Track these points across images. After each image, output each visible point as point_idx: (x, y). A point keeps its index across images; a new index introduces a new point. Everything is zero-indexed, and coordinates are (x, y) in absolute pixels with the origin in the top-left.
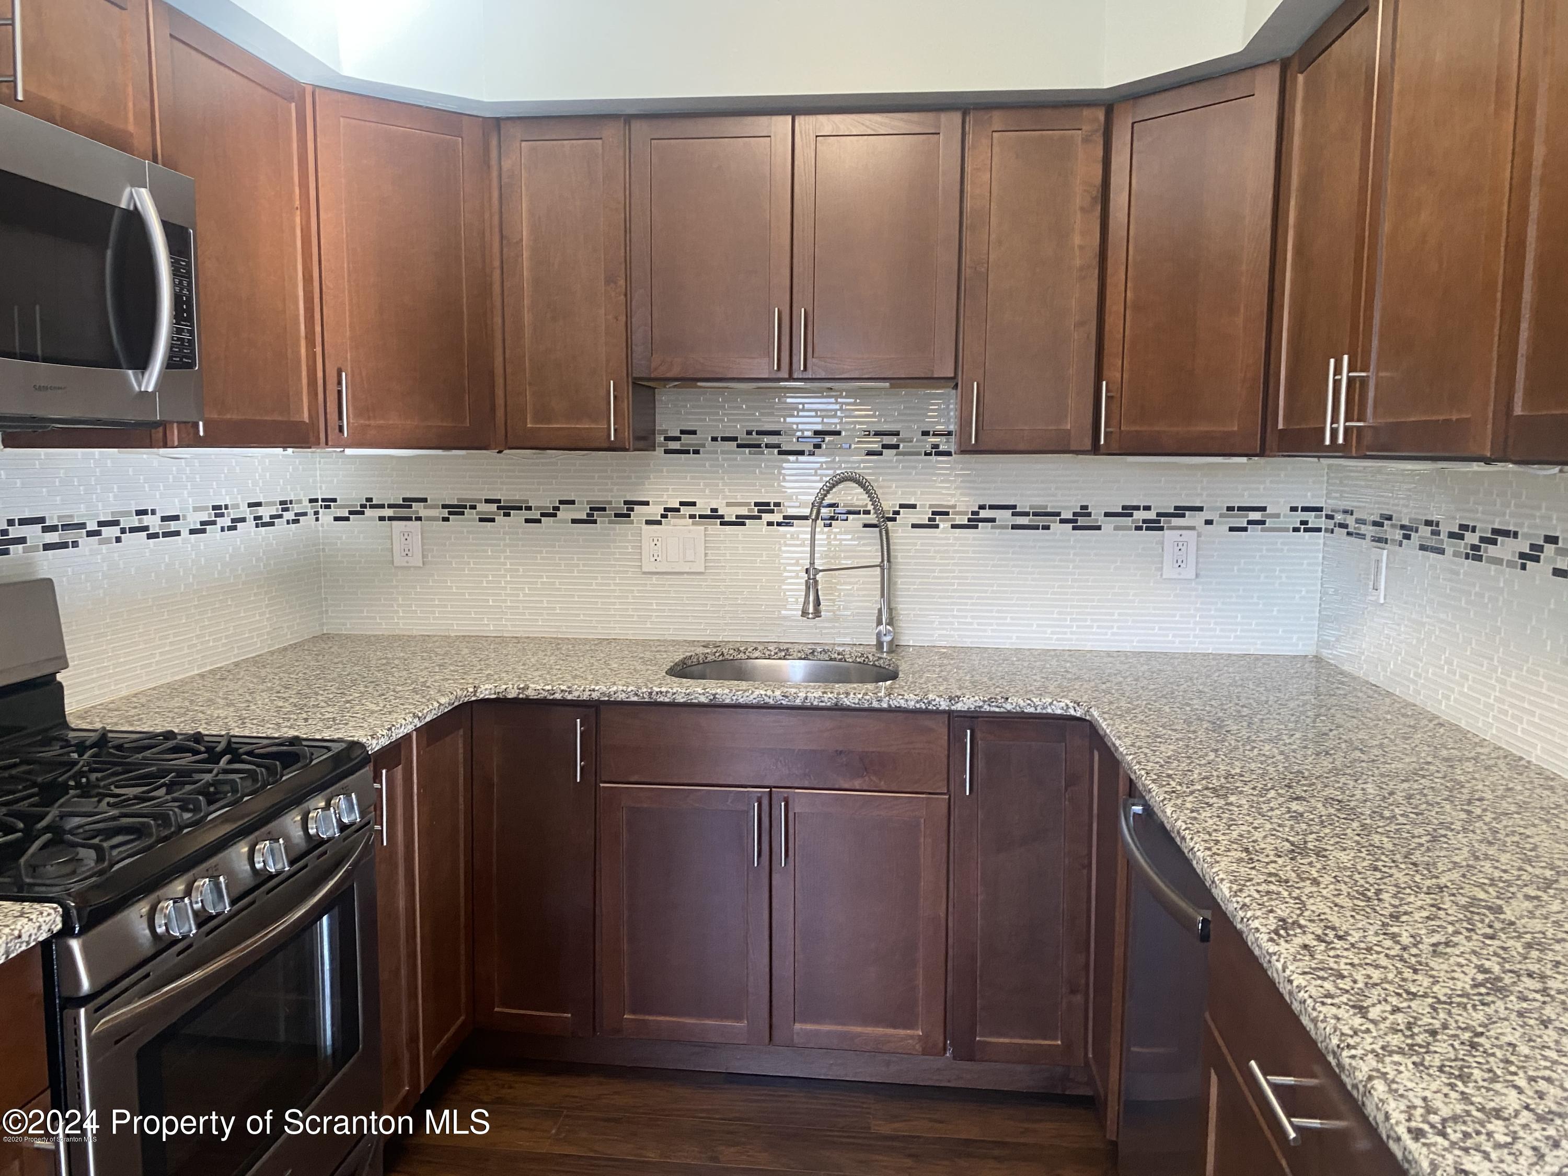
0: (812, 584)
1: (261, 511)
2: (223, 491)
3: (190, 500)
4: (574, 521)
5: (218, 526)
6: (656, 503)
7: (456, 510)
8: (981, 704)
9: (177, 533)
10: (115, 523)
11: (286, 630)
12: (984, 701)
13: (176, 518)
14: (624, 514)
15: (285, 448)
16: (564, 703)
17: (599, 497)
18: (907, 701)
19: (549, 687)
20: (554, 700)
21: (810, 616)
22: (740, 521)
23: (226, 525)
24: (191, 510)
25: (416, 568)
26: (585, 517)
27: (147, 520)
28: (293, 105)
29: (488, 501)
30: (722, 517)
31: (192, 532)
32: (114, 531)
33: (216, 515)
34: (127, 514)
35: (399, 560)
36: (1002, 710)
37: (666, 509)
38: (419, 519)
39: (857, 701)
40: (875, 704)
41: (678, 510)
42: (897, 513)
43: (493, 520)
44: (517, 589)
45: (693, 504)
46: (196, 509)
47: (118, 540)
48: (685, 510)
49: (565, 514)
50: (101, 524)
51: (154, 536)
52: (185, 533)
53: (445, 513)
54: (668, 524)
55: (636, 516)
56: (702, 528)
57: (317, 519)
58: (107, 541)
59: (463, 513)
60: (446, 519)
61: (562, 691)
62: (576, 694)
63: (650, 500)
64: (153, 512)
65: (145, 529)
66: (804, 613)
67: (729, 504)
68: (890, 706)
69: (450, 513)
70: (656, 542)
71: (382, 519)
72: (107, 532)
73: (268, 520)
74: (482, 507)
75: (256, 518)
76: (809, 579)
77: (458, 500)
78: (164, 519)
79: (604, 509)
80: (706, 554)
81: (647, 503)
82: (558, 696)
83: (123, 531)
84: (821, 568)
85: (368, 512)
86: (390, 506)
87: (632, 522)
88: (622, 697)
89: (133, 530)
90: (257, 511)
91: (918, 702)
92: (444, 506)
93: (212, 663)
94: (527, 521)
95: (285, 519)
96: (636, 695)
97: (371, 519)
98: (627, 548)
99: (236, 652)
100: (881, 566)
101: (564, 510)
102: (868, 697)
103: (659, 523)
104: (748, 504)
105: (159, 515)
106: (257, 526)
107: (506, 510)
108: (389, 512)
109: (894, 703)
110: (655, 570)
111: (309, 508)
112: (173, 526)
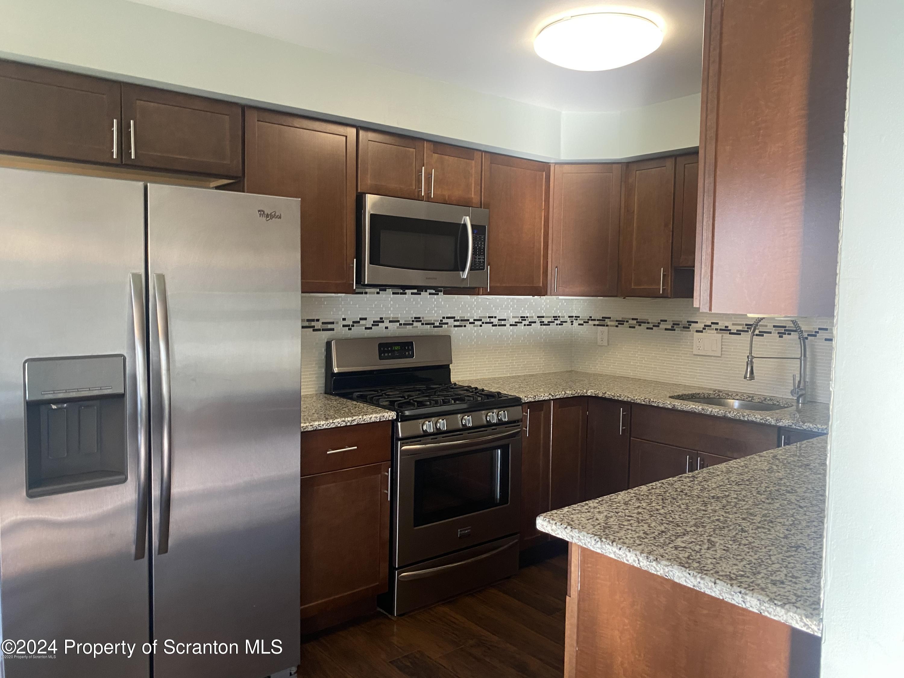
0: (750, 363)
1: (543, 319)
2: (526, 312)
3: (511, 314)
4: (666, 329)
5: (523, 324)
6: (701, 322)
7: (621, 322)
8: (791, 424)
9: (505, 325)
10: (481, 320)
11: (552, 366)
12: (793, 423)
13: (505, 320)
14: (687, 327)
15: (533, 296)
16: (618, 401)
17: (677, 318)
18: (756, 418)
19: (613, 394)
20: (614, 399)
21: (748, 379)
22: (738, 333)
23: (526, 324)
24: (511, 317)
25: (605, 346)
26: (670, 328)
27: (492, 320)
28: (544, 173)
29: (633, 319)
30: (730, 330)
31: (511, 325)
32: (480, 323)
33: (522, 320)
34: (485, 317)
35: (599, 342)
36: (802, 428)
37: (705, 326)
38: (607, 326)
39: (733, 416)
40: (742, 418)
41: (710, 326)
42: (817, 332)
43: (634, 327)
44: (643, 358)
45: (717, 324)
46: (513, 317)
47: (481, 326)
48: (714, 326)
49: (663, 326)
50: (474, 320)
51: (496, 325)
52: (508, 325)
53: (617, 323)
54: (706, 332)
55: (692, 328)
56: (721, 335)
57: (572, 324)
58: (477, 326)
59: (623, 324)
60: (617, 326)
61: (618, 396)
62: (622, 398)
63: (699, 321)
64: (495, 317)
65: (492, 323)
66: (745, 377)
67: (733, 324)
68: (748, 419)
69: (619, 324)
70: (699, 341)
71: (594, 325)
72: (476, 323)
73: (547, 323)
74: (631, 322)
75: (540, 322)
76: (748, 361)
77: (622, 318)
78: (499, 320)
79: (679, 324)
80: (722, 348)
81: (697, 322)
82: (616, 398)
83: (483, 323)
84: (755, 356)
85: (590, 322)
86: (598, 320)
87: (690, 331)
88: (639, 401)
89: (486, 323)
90: (542, 319)
91: (761, 419)
92: (617, 321)
93: (516, 373)
94: (647, 328)
95: (555, 323)
96: (644, 401)
97: (590, 325)
98: (688, 342)
99: (527, 371)
100: (800, 359)
101: (663, 324)
102: (738, 414)
103: (701, 332)
104: (743, 324)
105: (497, 318)
106: (541, 325)
107: (640, 323)
108: (597, 323)
109: (750, 419)
110: (698, 354)
111: (569, 320)
112: (503, 323)
